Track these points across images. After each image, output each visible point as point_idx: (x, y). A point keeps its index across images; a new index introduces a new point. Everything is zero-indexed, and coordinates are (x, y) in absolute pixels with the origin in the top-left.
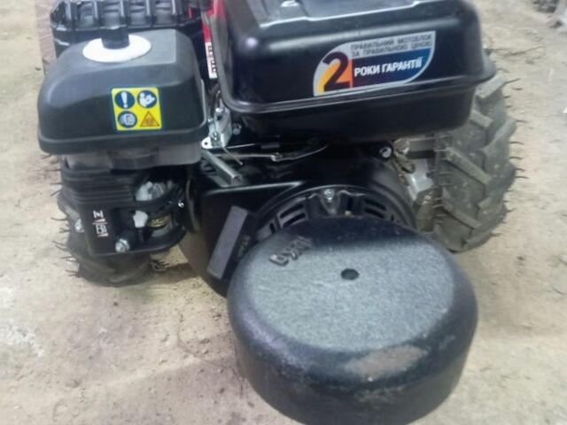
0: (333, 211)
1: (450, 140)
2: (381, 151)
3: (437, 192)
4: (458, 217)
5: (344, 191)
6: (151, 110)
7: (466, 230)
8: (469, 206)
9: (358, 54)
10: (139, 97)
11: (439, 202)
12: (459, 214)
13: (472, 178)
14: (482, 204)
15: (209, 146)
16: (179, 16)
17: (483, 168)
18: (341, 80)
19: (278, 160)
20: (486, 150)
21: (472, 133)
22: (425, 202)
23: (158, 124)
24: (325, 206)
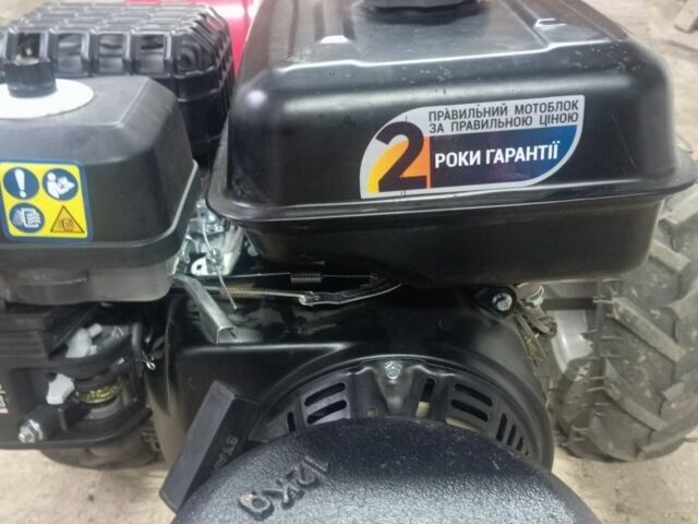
0: (395, 401)
1: (620, 287)
2: (495, 299)
3: (598, 367)
4: (629, 410)
5: (420, 367)
6: (67, 204)
7: (643, 431)
8: (648, 393)
9: (441, 128)
10: (45, 179)
11: (600, 383)
12: (631, 405)
13: (655, 350)
14: (668, 393)
15: (204, 272)
16: (175, 63)
17: (673, 335)
18: (409, 172)
19: (311, 304)
20: (677, 306)
21: (655, 278)
22: (578, 378)
23: (81, 229)
24: (383, 389)
